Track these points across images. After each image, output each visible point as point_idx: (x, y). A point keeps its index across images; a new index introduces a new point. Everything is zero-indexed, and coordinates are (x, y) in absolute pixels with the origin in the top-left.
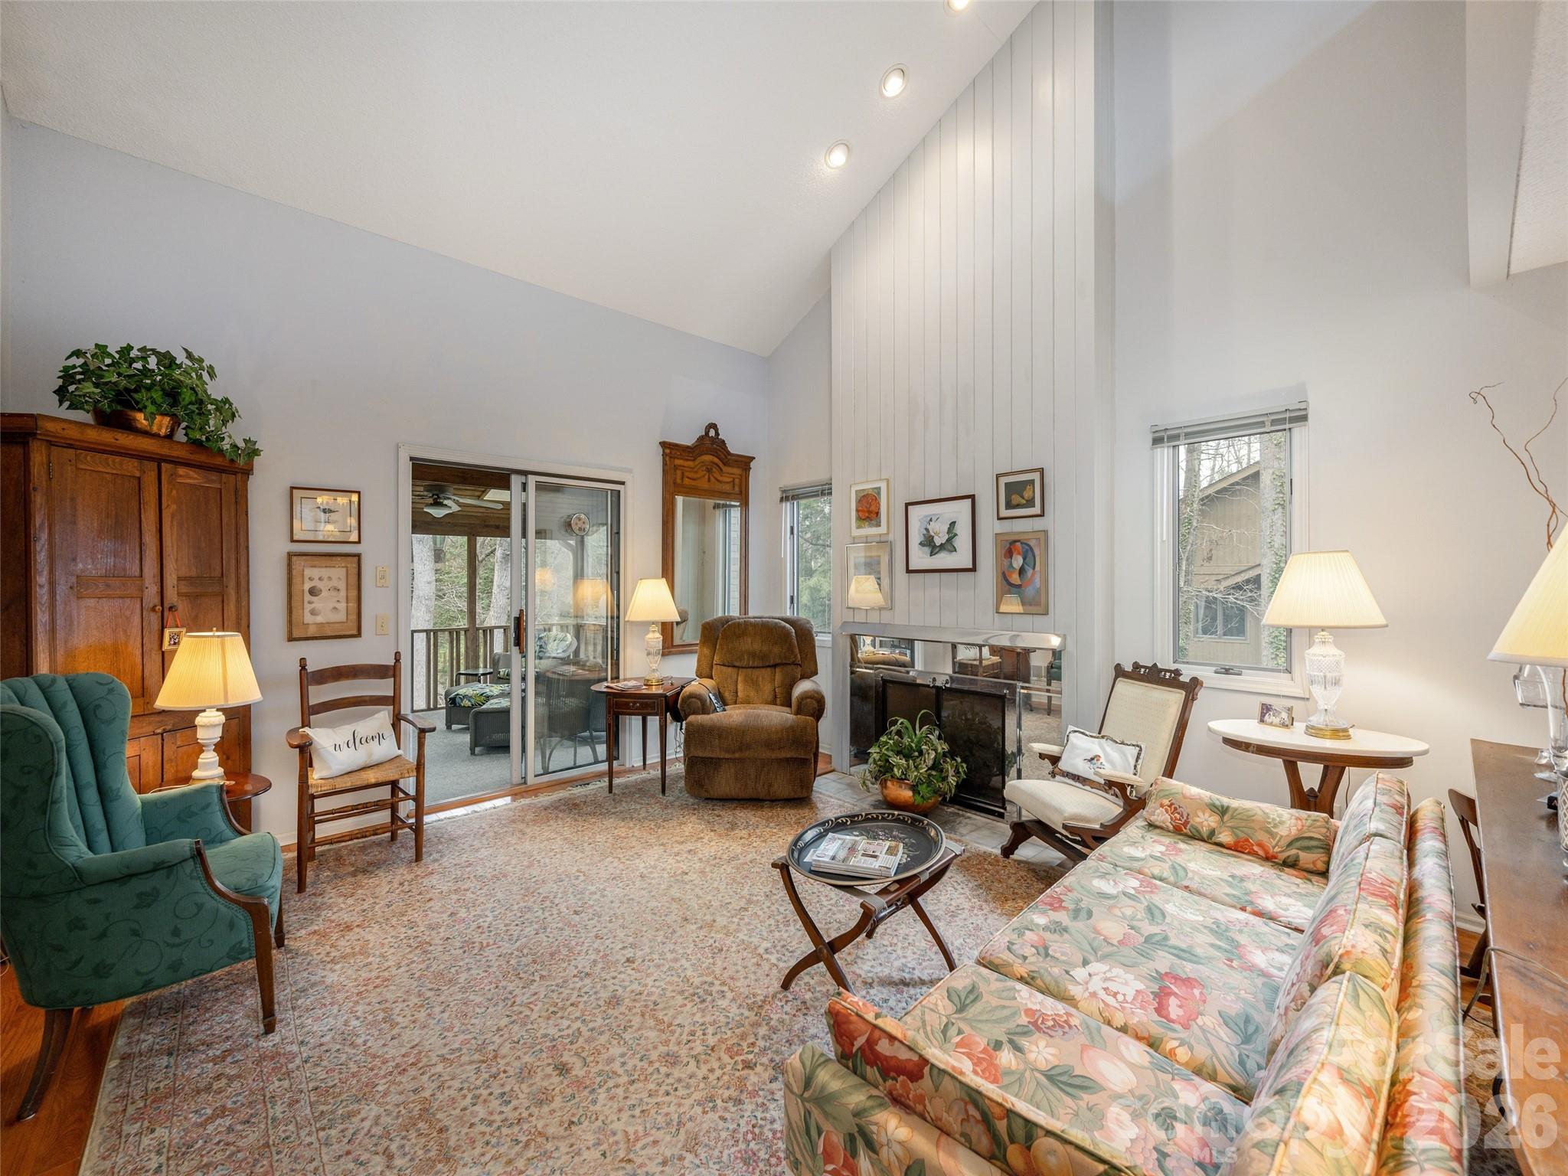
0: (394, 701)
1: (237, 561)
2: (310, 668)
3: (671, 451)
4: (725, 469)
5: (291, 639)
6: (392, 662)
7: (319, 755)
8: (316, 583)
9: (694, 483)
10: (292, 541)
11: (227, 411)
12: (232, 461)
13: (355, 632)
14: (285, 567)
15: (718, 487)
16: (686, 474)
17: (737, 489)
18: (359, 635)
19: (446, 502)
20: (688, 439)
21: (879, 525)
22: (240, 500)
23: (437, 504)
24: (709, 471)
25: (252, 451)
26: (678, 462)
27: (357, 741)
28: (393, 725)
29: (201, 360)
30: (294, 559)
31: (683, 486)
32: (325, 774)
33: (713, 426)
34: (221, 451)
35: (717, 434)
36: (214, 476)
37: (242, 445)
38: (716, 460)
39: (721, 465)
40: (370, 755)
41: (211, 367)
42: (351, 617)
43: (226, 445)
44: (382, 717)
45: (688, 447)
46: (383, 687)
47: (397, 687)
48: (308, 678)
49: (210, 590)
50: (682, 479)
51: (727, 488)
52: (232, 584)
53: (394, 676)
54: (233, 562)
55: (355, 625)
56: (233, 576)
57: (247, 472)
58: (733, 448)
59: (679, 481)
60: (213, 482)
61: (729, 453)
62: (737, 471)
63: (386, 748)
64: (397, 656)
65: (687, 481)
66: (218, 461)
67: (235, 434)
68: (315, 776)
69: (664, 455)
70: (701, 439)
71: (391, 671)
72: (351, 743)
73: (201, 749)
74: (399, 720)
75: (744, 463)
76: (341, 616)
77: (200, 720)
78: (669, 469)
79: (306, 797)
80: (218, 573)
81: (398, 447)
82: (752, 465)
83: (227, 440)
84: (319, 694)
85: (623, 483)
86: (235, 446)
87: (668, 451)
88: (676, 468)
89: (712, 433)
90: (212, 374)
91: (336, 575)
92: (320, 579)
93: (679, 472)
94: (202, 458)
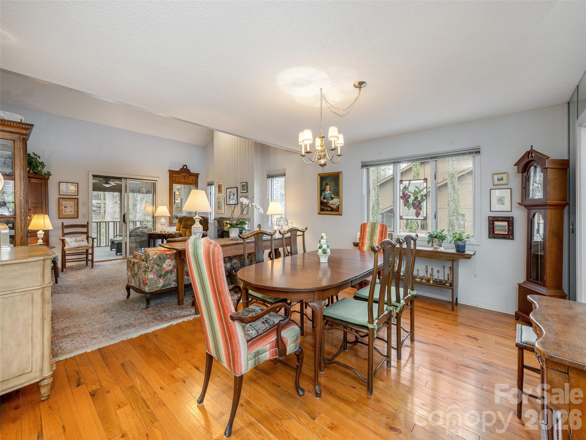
0: (87, 233)
1: (45, 199)
2: (64, 224)
3: (172, 173)
4: (190, 177)
5: (59, 218)
6: (86, 224)
7: (67, 243)
8: (66, 205)
9: (179, 181)
10: (60, 195)
11: (42, 164)
12: (44, 177)
13: (77, 217)
14: (58, 202)
15: (187, 181)
16: (177, 178)
17: (194, 182)
18: (78, 218)
19: (110, 183)
20: (177, 169)
21: (222, 193)
22: (46, 185)
23: (107, 183)
24: (184, 177)
25: (49, 174)
26: (174, 175)
27: (77, 241)
28: (87, 239)
29: (37, 155)
30: (60, 199)
31: (176, 181)
32: (68, 247)
33: (186, 166)
34: (42, 175)
35: (187, 168)
36: (40, 180)
37: (47, 173)
38: (187, 174)
39: (188, 176)
40: (80, 244)
41: (39, 156)
42: (75, 213)
43: (43, 173)
44: (84, 236)
45: (177, 172)
46: (85, 230)
47: (88, 230)
48: (64, 227)
49: (39, 206)
50: (176, 180)
51: (191, 182)
52: (44, 204)
53: (87, 227)
54: (44, 199)
55: (77, 215)
56: (44, 203)
57: (48, 179)
58: (192, 171)
59: (174, 180)
60: (39, 181)
61: (191, 173)
62: (194, 178)
63: (85, 243)
64: (88, 223)
65: (177, 180)
66: (41, 177)
67: (45, 171)
68: (66, 248)
69: (170, 173)
70: (181, 169)
71: (86, 226)
72: (75, 241)
73: (38, 239)
74: (88, 237)
75: (197, 176)
76: (73, 213)
77: (38, 233)
78: (171, 177)
79: (63, 252)
80: (41, 202)
81: (88, 172)
82: (199, 175)
83: (43, 172)
84: (66, 231)
85: (157, 181)
86: (45, 174)
87: (170, 172)
88: (173, 177)
89: (185, 167)
90: (39, 157)
91: (72, 203)
92: (67, 204)
93: (174, 178)
94: (37, 176)
